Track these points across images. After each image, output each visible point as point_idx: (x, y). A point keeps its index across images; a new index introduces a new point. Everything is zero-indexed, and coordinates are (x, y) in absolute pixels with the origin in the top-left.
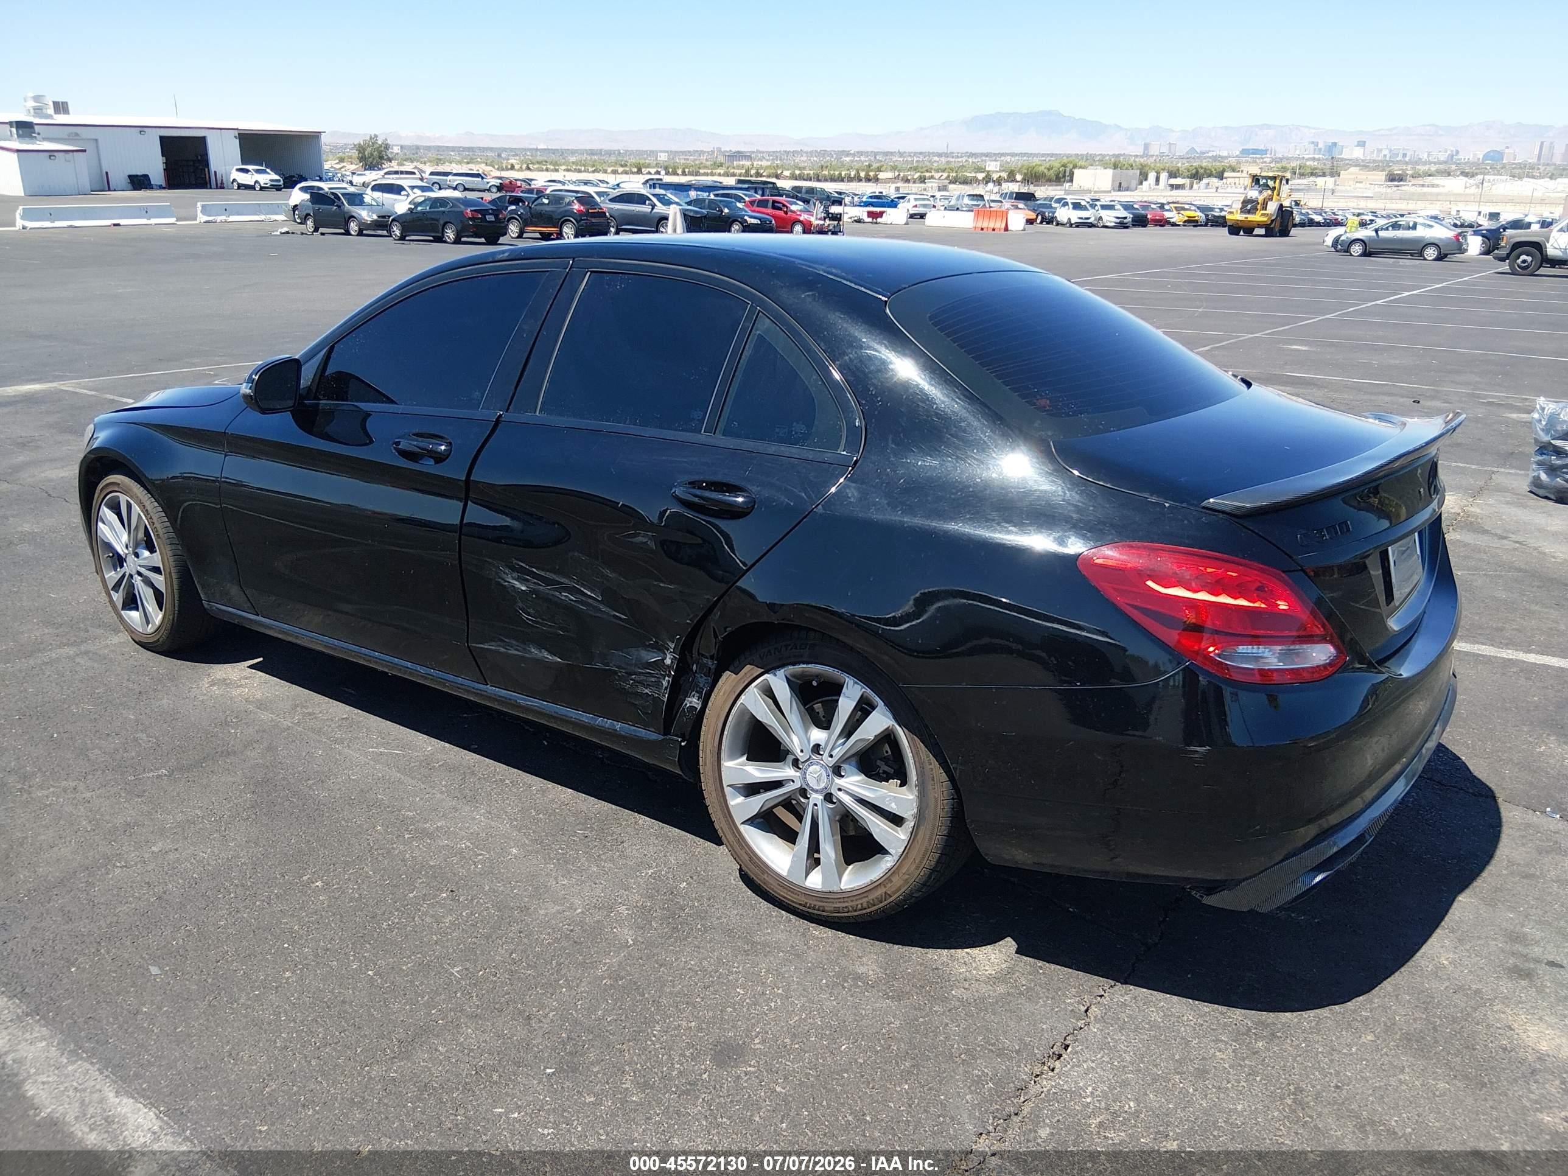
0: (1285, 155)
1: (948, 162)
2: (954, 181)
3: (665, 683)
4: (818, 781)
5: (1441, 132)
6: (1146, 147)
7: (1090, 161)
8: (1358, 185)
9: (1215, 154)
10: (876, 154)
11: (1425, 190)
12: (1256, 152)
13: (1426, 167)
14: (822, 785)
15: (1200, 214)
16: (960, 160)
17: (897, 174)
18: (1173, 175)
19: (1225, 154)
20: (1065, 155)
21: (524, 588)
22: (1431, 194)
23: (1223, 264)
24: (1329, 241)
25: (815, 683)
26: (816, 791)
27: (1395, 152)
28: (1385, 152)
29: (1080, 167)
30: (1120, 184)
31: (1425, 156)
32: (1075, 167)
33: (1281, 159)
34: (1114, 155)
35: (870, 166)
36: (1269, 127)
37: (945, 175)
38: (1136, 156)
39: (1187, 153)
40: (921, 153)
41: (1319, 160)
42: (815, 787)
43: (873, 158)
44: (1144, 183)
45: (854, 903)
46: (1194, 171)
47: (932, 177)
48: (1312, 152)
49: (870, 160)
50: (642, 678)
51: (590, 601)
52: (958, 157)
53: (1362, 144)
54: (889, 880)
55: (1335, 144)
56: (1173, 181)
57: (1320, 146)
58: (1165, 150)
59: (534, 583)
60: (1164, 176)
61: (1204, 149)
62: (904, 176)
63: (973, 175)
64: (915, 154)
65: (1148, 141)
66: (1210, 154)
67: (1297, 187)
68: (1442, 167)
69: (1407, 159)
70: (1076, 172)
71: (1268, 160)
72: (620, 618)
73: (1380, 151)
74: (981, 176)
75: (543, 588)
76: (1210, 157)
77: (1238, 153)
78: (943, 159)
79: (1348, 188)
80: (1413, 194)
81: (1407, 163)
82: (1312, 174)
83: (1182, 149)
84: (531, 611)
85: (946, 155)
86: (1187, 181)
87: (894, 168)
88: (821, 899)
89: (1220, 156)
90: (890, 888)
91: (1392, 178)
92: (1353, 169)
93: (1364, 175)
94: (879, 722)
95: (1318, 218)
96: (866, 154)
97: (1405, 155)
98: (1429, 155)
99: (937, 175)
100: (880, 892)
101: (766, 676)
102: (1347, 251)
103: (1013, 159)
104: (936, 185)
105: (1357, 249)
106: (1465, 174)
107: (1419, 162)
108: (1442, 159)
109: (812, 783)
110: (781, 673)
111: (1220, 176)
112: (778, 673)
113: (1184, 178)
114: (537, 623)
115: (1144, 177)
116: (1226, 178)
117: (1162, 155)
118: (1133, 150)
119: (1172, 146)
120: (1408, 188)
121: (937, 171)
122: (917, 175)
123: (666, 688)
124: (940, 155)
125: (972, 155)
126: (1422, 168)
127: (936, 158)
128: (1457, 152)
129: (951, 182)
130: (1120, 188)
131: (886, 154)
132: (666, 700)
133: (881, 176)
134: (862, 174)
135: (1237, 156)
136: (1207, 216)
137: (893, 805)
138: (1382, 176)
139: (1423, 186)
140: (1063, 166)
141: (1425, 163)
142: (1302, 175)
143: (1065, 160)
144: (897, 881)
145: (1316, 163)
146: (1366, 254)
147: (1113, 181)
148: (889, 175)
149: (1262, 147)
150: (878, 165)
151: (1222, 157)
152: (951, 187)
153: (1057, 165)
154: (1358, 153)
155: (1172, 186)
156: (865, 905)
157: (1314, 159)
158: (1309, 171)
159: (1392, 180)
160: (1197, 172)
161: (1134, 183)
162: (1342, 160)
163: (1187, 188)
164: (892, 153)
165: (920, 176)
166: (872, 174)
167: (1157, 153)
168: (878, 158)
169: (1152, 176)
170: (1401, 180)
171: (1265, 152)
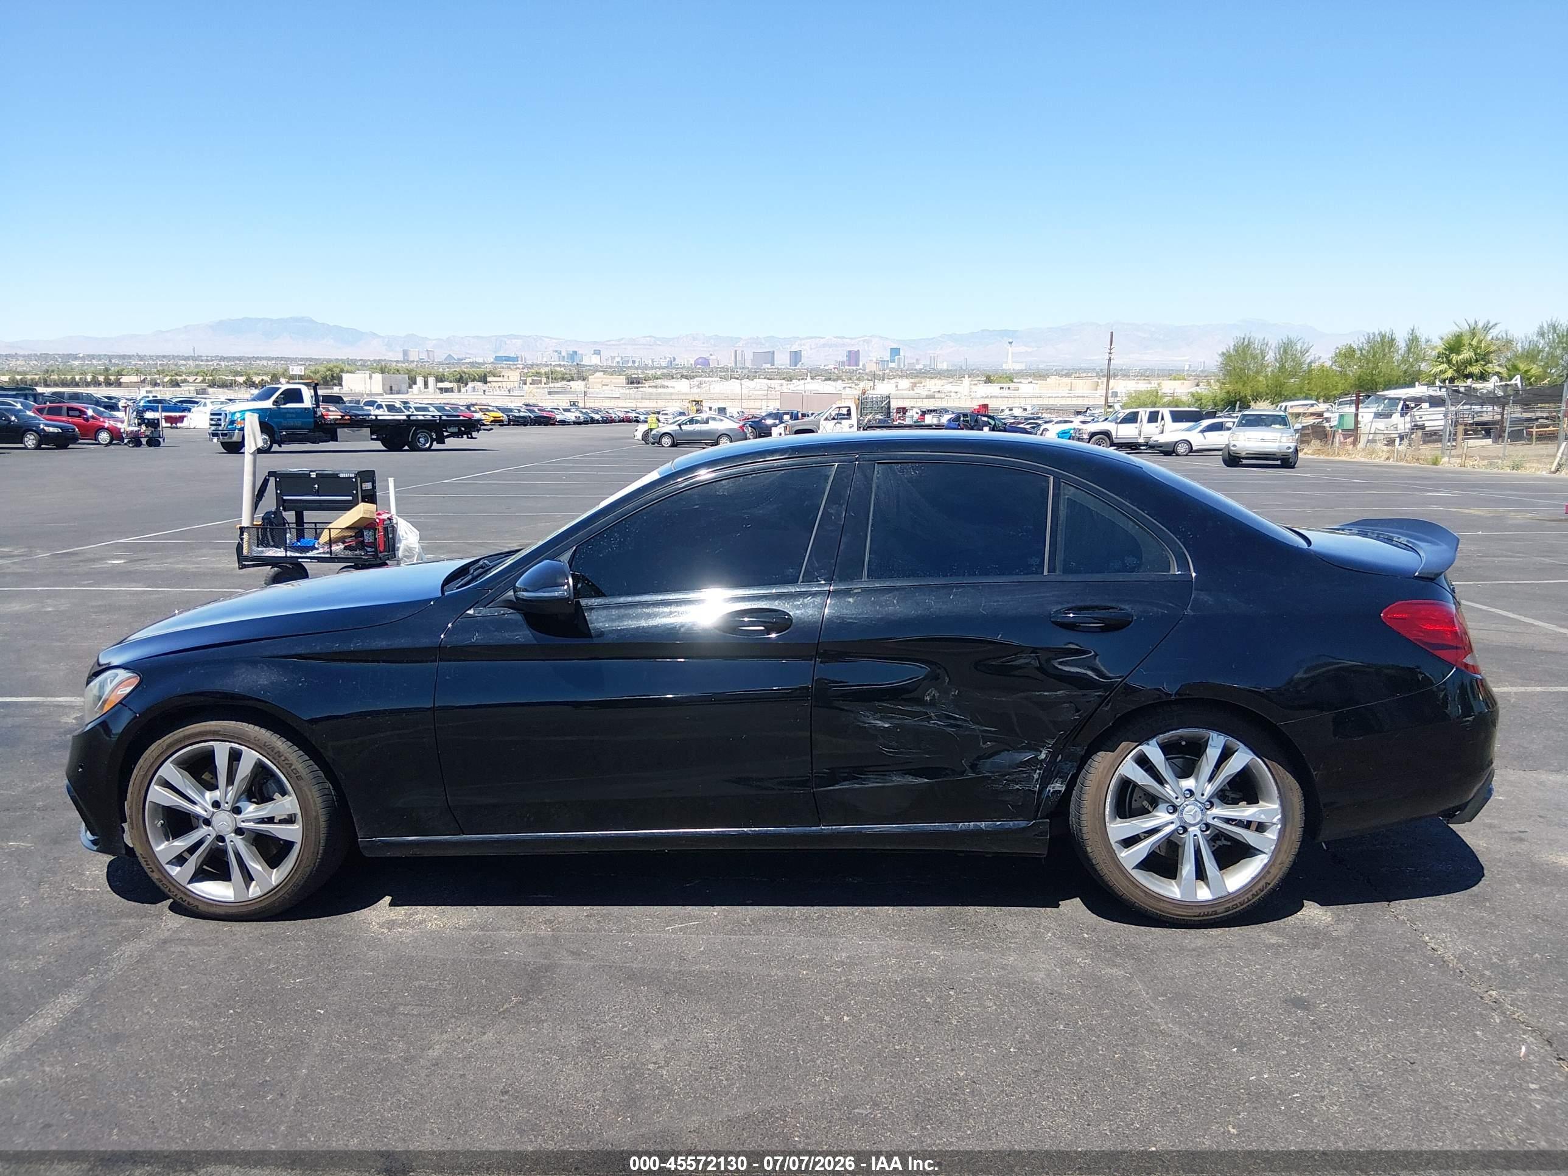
0: (535, 362)
1: (197, 366)
2: (212, 385)
3: (1036, 776)
4: (1194, 817)
5: (659, 343)
6: (405, 353)
7: (355, 366)
8: (604, 387)
9: (471, 360)
10: (110, 358)
11: (660, 390)
12: (508, 359)
13: (653, 372)
14: (1198, 819)
15: (501, 414)
16: (211, 363)
17: (142, 378)
18: (440, 379)
19: (481, 360)
20: (325, 360)
21: (886, 726)
22: (665, 394)
23: (576, 457)
24: (639, 435)
25: (1184, 743)
26: (1194, 825)
27: (626, 359)
28: (618, 359)
29: (348, 372)
30: (391, 387)
31: (650, 362)
32: (342, 371)
33: (532, 365)
34: (375, 360)
35: (107, 370)
36: (517, 337)
37: (200, 379)
38: (397, 362)
39: (446, 359)
40: (164, 357)
41: (564, 365)
42: (1193, 822)
43: (107, 362)
44: (414, 386)
45: (1242, 899)
46: (458, 376)
47: (185, 381)
48: (557, 359)
49: (104, 364)
50: (1014, 776)
51: (959, 723)
52: (207, 361)
53: (597, 352)
54: (1268, 872)
55: (575, 352)
56: (441, 385)
57: (564, 354)
58: (424, 356)
59: (900, 718)
60: (431, 381)
61: (461, 357)
62: (152, 380)
63: (231, 378)
64: (158, 357)
65: (406, 348)
66: (467, 361)
67: (556, 390)
68: (665, 371)
69: (636, 365)
70: (345, 376)
71: (521, 367)
72: (991, 732)
73: (613, 358)
74: (241, 379)
75: (909, 721)
76: (468, 364)
77: (492, 360)
78: (191, 363)
79: (598, 390)
80: (651, 394)
81: (637, 368)
82: (563, 379)
83: (440, 356)
84: (894, 744)
85: (194, 359)
86: (454, 385)
87: (138, 372)
88: (1212, 906)
89: (476, 363)
90: (1268, 879)
91: (633, 381)
92: (598, 374)
93: (607, 379)
94: (1242, 758)
95: (597, 417)
96: (99, 357)
97: (634, 362)
98: (653, 362)
99: (191, 379)
100: (1262, 883)
101: (1140, 747)
102: (659, 443)
103: (269, 363)
104: (193, 388)
105: (666, 441)
106: (686, 377)
107: (646, 367)
108: (664, 364)
109: (1188, 819)
110: (1153, 742)
111: (484, 379)
112: (1151, 742)
113: (451, 382)
114: (901, 753)
115: (413, 382)
116: (490, 382)
117: (421, 360)
118: (393, 356)
119: (430, 353)
120: (646, 388)
121: (190, 374)
122: (167, 379)
123: (1037, 780)
124: (187, 359)
125: (223, 359)
126: (650, 372)
127: (183, 362)
128: (674, 359)
129: (210, 386)
130: (391, 391)
131: (123, 357)
132: (1037, 790)
133: (124, 379)
134: (101, 378)
135: (492, 363)
136: (508, 416)
137: (1263, 816)
138: (622, 380)
139: (656, 387)
140: (329, 370)
141: (652, 368)
142: (555, 380)
143: (331, 365)
144: (1274, 871)
145: (562, 369)
146: (674, 445)
147: (383, 385)
148: (134, 379)
149: (512, 355)
150: (117, 369)
151: (479, 364)
152: (210, 390)
153: (322, 369)
154: (595, 360)
155: (441, 389)
156: (1250, 898)
157: (560, 365)
158: (560, 376)
159: (632, 383)
160: (461, 377)
161: (405, 386)
162: (584, 366)
163: (456, 391)
164: (130, 357)
165: (171, 380)
166: (112, 378)
167: (417, 359)
168: (113, 361)
169: (420, 380)
170: (639, 383)
171: (516, 359)
